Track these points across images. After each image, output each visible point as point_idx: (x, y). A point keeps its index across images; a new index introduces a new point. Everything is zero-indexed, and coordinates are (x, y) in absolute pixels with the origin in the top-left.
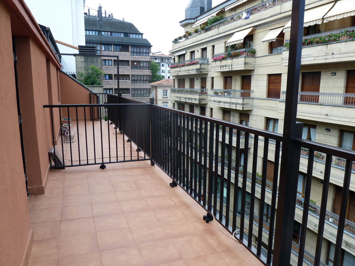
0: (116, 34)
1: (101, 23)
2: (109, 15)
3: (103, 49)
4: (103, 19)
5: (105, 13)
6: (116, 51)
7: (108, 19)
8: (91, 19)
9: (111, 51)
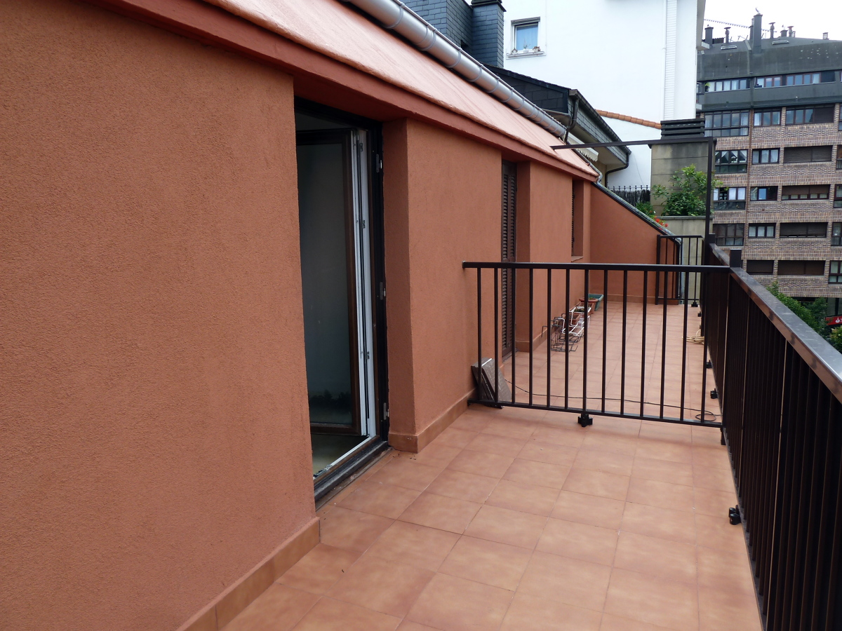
0: (799, 78)
1: (756, 55)
2: (784, 32)
3: (757, 123)
4: (764, 46)
5: (772, 29)
6: (794, 124)
7: (777, 42)
8: (730, 51)
9: (780, 125)
